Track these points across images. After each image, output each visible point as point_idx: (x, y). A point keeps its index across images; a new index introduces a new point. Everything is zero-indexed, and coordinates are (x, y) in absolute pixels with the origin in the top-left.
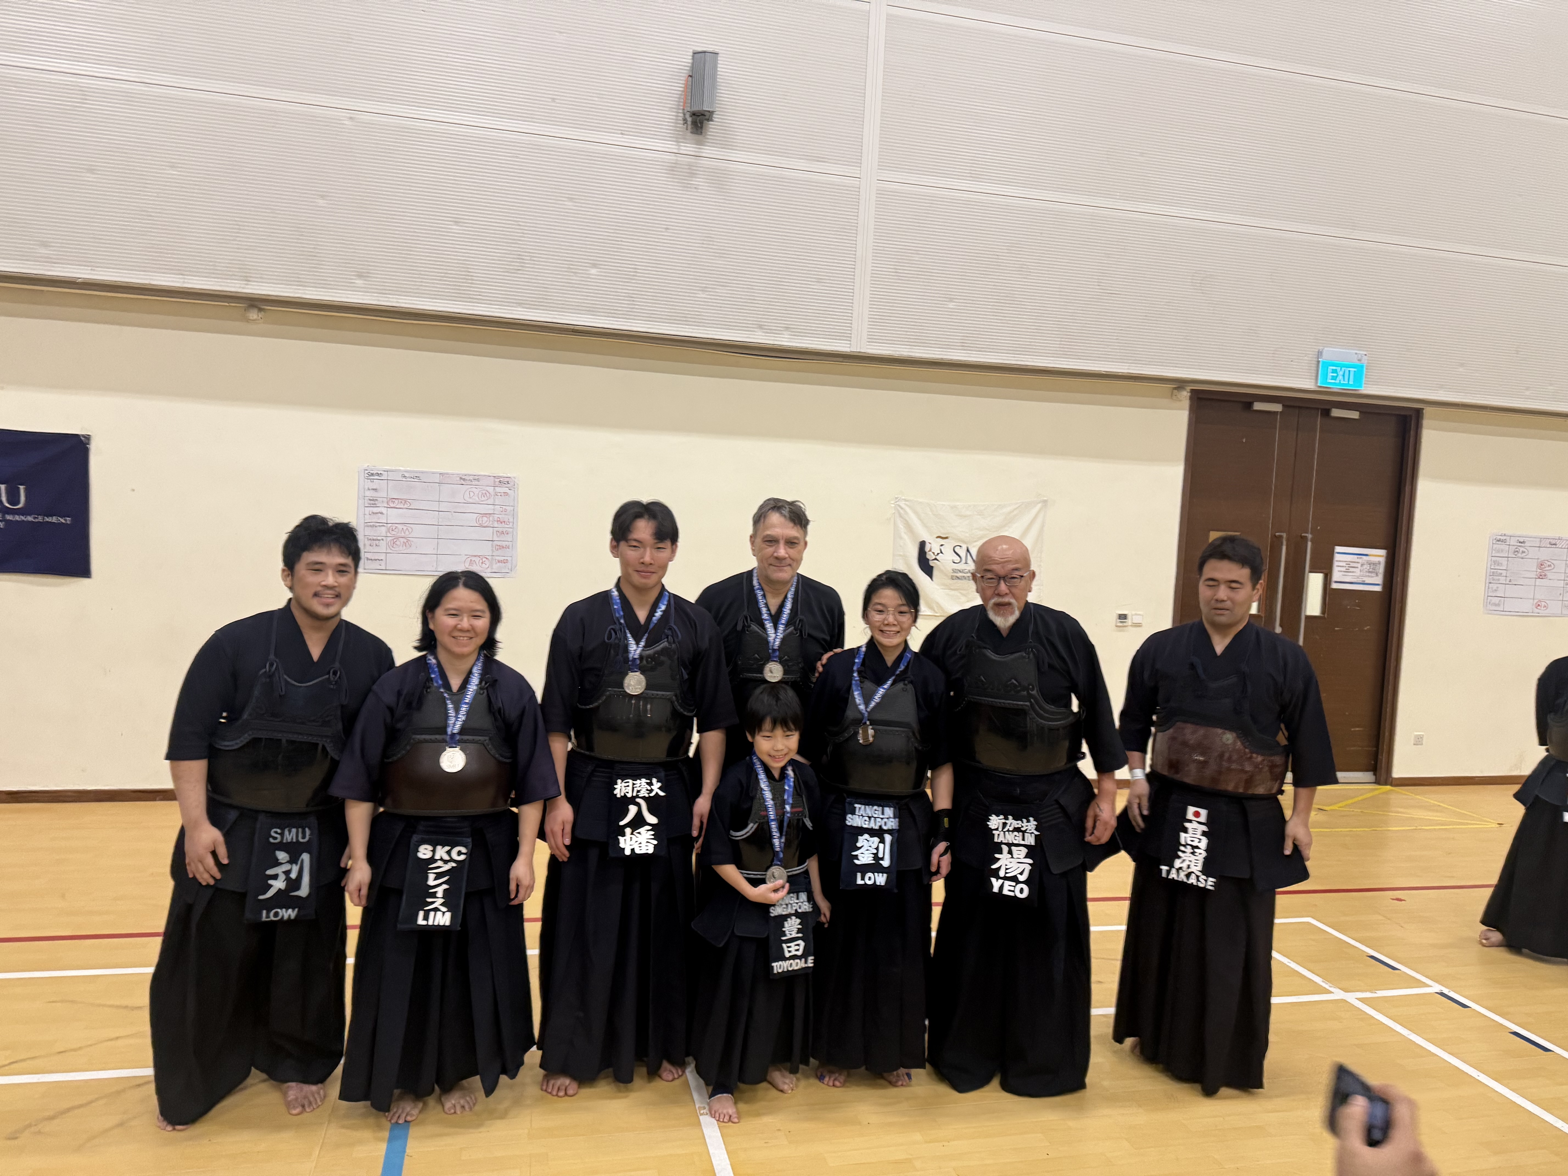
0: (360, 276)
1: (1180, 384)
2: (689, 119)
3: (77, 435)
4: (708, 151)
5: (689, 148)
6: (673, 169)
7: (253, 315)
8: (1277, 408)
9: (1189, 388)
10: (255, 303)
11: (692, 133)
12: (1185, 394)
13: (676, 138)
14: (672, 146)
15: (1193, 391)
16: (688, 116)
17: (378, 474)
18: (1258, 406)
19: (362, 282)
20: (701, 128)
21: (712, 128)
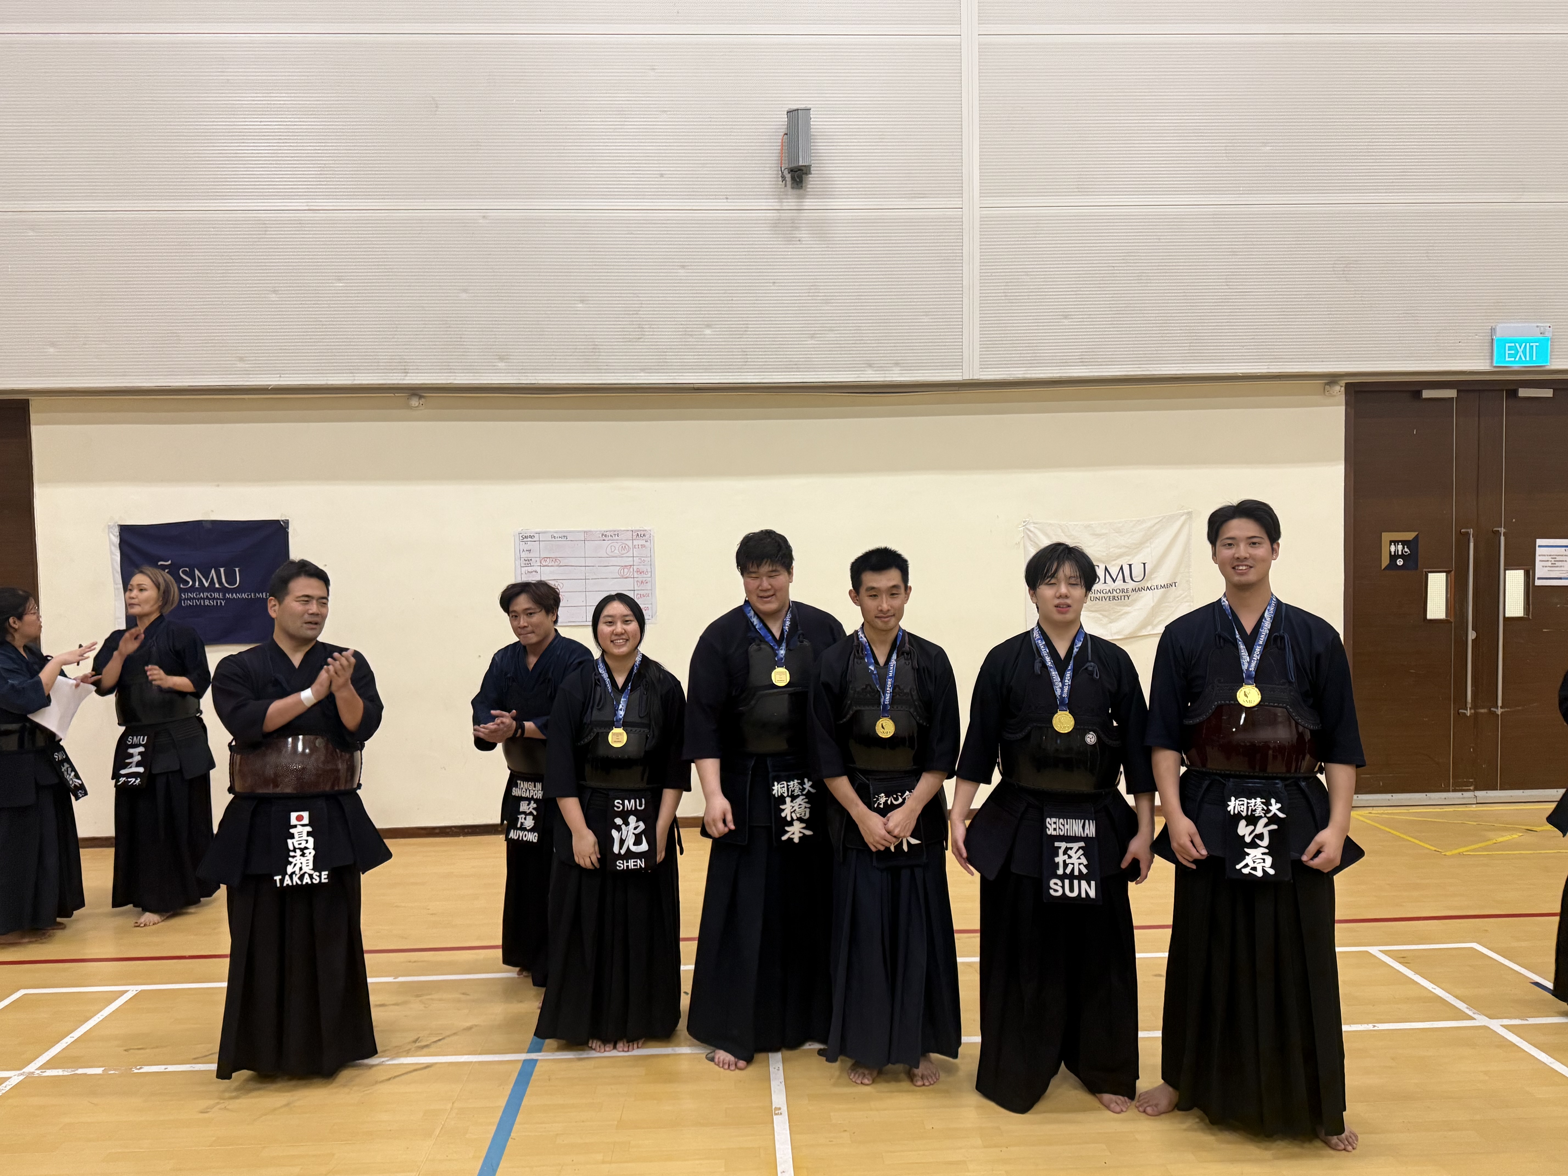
0: (501, 359)
1: (1331, 379)
2: (788, 176)
3: (278, 521)
4: (808, 203)
5: (791, 203)
6: (776, 225)
7: (414, 402)
8: (1452, 393)
9: (1343, 383)
10: (416, 391)
11: (793, 188)
12: (1339, 391)
13: (778, 195)
14: (774, 204)
15: (1348, 386)
16: (786, 172)
17: (531, 537)
18: (1427, 394)
19: (503, 364)
20: (801, 181)
21: (812, 181)
